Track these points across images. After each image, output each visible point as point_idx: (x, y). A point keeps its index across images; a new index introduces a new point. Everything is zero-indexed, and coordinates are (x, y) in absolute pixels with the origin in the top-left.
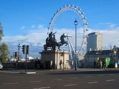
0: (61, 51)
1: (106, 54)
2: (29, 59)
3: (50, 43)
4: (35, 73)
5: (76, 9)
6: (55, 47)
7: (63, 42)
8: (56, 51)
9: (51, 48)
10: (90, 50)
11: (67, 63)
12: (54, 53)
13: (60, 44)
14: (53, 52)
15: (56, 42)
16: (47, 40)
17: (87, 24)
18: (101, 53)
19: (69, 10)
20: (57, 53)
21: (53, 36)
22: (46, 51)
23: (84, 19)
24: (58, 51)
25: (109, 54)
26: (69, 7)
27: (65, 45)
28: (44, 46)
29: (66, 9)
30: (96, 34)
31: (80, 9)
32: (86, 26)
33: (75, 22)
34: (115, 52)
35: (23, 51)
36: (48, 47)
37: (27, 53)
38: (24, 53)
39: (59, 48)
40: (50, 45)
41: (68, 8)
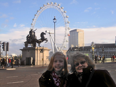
0: (41, 48)
1: (88, 50)
2: (13, 56)
3: (31, 40)
4: (15, 69)
5: (58, 7)
6: (35, 44)
7: (43, 39)
8: (36, 48)
9: (31, 45)
10: (72, 47)
11: (47, 59)
12: (35, 49)
13: (40, 41)
14: (33, 49)
15: (36, 39)
16: (27, 37)
17: (69, 22)
18: (79, 49)
19: (52, 8)
20: (37, 50)
21: (33, 34)
22: (26, 48)
23: (67, 17)
24: (38, 48)
25: (90, 50)
26: (52, 4)
27: (45, 42)
28: (25, 43)
29: (49, 6)
30: (77, 31)
31: (63, 8)
32: (68, 24)
33: (54, 19)
34: (93, 48)
35: (3, 48)
36: (29, 44)
37: (7, 50)
38: (4, 50)
39: (39, 45)
40: (30, 42)
41: (51, 6)
